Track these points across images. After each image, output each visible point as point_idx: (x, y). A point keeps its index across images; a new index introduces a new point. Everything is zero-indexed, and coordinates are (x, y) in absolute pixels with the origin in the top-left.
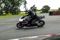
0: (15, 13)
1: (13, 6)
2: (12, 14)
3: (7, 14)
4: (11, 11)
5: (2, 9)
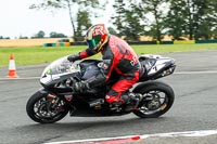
0: (207, 37)
2: (193, 41)
3: (176, 41)
4: (191, 30)
5: (160, 21)
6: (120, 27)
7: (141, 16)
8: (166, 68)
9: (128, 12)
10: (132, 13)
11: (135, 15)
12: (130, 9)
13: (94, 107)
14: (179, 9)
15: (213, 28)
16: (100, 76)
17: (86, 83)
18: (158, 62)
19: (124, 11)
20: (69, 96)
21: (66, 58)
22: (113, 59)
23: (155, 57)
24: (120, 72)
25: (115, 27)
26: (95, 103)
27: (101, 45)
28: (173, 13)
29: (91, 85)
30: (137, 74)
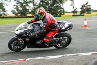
0: (56, 14)
1: (54, 3)
4: (49, 11)
5: (36, 7)
6: (18, 10)
7: (27, 5)
8: (69, 27)
9: (21, 3)
10: (23, 3)
11: (24, 4)
12: (22, 2)
13: (38, 44)
14: (44, 2)
15: (59, 10)
16: (42, 30)
17: (36, 33)
18: (65, 24)
19: (19, 3)
20: (28, 39)
21: (27, 22)
22: (48, 23)
23: (64, 22)
24: (50, 29)
25: (15, 10)
26: (39, 42)
27: (42, 17)
28: (41, 4)
29: (38, 34)
30: (57, 29)
